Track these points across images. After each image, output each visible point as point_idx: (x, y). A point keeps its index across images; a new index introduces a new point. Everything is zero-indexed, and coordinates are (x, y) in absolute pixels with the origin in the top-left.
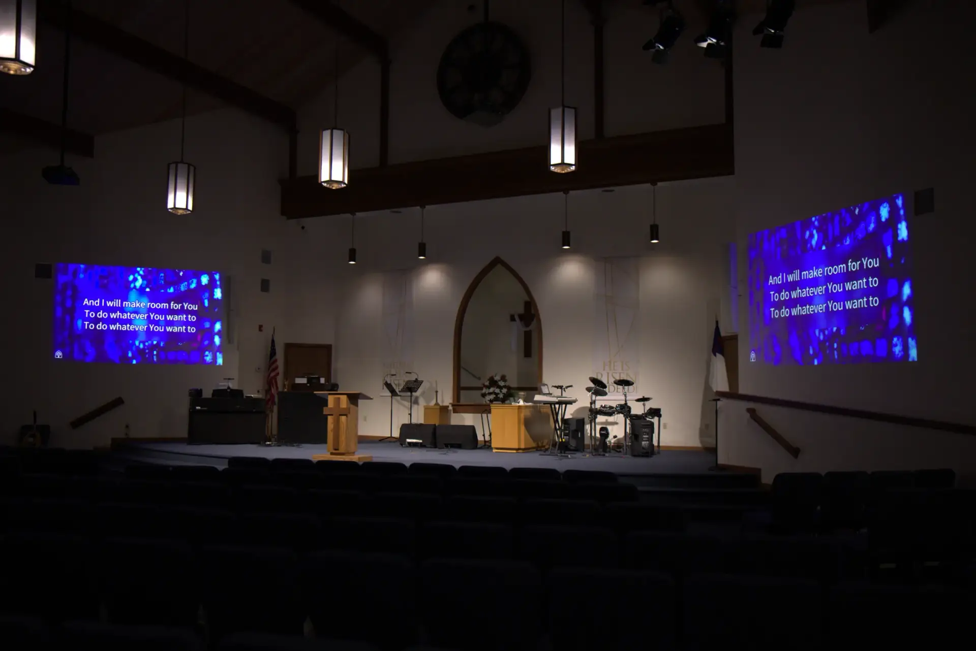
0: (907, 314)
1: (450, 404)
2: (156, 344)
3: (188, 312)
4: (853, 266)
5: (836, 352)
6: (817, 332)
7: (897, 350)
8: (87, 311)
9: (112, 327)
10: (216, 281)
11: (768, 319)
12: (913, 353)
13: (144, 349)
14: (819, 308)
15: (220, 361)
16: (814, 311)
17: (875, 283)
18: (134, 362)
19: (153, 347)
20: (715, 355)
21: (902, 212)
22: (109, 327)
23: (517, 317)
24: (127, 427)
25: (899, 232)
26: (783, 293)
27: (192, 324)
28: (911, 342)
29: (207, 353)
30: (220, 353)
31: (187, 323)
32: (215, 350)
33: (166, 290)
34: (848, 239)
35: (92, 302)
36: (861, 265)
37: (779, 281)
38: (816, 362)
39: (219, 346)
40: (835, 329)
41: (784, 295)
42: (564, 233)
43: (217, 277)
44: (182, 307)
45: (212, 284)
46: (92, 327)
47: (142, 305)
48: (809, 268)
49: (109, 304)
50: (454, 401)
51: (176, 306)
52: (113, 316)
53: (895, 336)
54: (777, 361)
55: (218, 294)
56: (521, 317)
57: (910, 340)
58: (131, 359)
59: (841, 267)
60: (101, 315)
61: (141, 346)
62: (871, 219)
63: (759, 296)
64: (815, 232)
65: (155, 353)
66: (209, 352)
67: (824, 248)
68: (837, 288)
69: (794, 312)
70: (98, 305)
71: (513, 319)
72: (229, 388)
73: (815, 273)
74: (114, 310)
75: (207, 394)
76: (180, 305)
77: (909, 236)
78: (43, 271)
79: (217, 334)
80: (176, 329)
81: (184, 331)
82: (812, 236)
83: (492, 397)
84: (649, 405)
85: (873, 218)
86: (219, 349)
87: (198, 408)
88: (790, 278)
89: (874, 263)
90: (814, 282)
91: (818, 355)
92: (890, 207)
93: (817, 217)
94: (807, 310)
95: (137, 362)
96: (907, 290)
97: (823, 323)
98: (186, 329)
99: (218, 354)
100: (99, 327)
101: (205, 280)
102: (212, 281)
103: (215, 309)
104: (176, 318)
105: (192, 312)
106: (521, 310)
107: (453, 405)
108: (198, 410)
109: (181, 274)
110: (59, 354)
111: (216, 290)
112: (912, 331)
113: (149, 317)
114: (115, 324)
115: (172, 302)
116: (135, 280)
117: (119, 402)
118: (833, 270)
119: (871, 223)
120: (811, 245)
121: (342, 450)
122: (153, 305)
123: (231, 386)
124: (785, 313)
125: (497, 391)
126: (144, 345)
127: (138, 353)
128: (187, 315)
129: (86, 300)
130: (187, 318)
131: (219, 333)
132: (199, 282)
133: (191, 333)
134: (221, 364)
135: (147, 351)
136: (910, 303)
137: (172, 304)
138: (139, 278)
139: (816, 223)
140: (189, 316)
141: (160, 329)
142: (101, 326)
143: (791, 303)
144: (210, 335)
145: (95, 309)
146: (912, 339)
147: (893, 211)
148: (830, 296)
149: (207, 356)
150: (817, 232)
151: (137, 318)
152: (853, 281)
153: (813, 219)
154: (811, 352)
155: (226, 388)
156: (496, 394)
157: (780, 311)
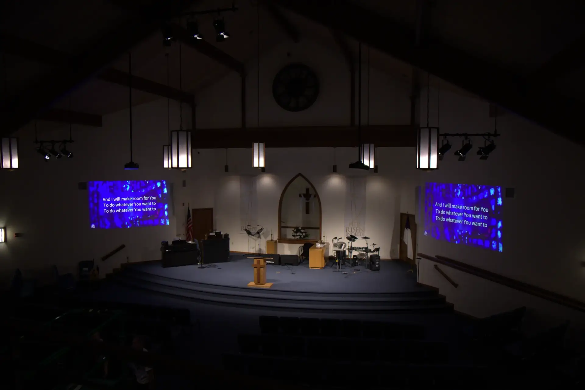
0: (499, 234)
1: (277, 239)
2: (138, 217)
3: (152, 201)
4: (477, 209)
5: (466, 241)
6: (458, 231)
7: (494, 246)
8: (105, 204)
9: (117, 211)
10: (164, 185)
11: (434, 220)
12: (501, 249)
13: (133, 220)
14: (460, 222)
15: (168, 223)
16: (457, 222)
17: (486, 218)
18: (129, 227)
19: (136, 219)
20: (407, 229)
21: (500, 194)
22: (115, 211)
23: (302, 196)
24: (128, 258)
25: (498, 201)
26: (442, 211)
27: (154, 206)
28: (500, 245)
29: (162, 220)
30: (168, 219)
31: (152, 206)
32: (165, 218)
33: (141, 191)
34: (475, 197)
35: (107, 200)
36: (480, 209)
37: (441, 206)
38: (457, 242)
39: (167, 216)
40: (466, 232)
41: (443, 212)
42: (334, 166)
43: (164, 183)
44: (149, 198)
45: (163, 186)
46: (108, 211)
47: (130, 199)
48: (456, 204)
49: (115, 200)
50: (279, 238)
51: (146, 198)
52: (117, 205)
53: (494, 241)
54: (438, 238)
55: (165, 191)
56: (304, 195)
57: (500, 244)
58: (127, 226)
59: (471, 208)
60: (112, 205)
61: (131, 219)
62: (486, 193)
63: (430, 209)
64: (459, 190)
65: (138, 222)
66: (163, 219)
67: (463, 198)
68: (469, 216)
69: (447, 220)
70: (110, 200)
71: (300, 196)
72: (180, 240)
73: (458, 207)
74: (117, 202)
75: (170, 243)
76: (148, 198)
77: (502, 204)
78: (83, 186)
79: (166, 210)
80: (147, 210)
81: (151, 210)
82: (457, 192)
83: (298, 237)
84: (376, 247)
85: (487, 193)
86: (167, 217)
87: (167, 251)
88: (446, 206)
89: (486, 210)
90: (458, 211)
91: (457, 239)
92: (495, 190)
93: (461, 185)
94: (453, 221)
95: (130, 227)
96: (500, 224)
97: (460, 227)
98: (152, 209)
99: (167, 220)
100: (111, 211)
101: (159, 184)
102: (162, 185)
103: (165, 198)
104: (147, 204)
105: (154, 201)
106: (304, 192)
107: (278, 240)
108: (167, 252)
109: (148, 182)
110: (93, 226)
111: (164, 189)
112: (500, 240)
113: (134, 205)
114: (118, 209)
115: (144, 197)
116: (126, 187)
117: (123, 247)
118: (467, 208)
119: (486, 194)
120: (457, 195)
121: (261, 283)
122: (135, 199)
123: (180, 239)
124: (442, 219)
125: (301, 234)
126: (133, 218)
127: (130, 222)
128: (152, 202)
129: (104, 198)
130: (152, 204)
131: (167, 210)
132: (156, 186)
133: (154, 211)
134: (169, 224)
135: (134, 221)
136: (500, 229)
137: (144, 198)
138: (128, 186)
139: (460, 187)
140: (153, 203)
141: (140, 210)
142: (112, 211)
143: (446, 216)
144: (163, 211)
145: (109, 203)
146: (501, 244)
147: (496, 192)
148: (464, 218)
149: (162, 221)
150: (460, 191)
151: (129, 205)
152: (476, 215)
153: (459, 185)
154: (455, 238)
155: (178, 240)
156: (301, 236)
157: (440, 218)
